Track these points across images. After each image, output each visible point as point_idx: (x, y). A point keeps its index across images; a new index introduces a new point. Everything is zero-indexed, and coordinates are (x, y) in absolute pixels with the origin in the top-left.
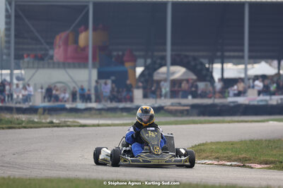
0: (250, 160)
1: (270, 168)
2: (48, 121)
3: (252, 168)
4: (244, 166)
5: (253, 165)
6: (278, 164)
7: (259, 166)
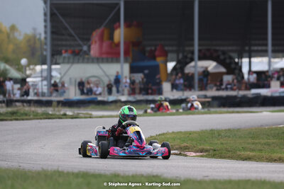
0: (188, 149)
1: (202, 156)
2: (62, 113)
3: (186, 156)
4: (180, 154)
5: (188, 153)
6: (211, 152)
7: (194, 154)
